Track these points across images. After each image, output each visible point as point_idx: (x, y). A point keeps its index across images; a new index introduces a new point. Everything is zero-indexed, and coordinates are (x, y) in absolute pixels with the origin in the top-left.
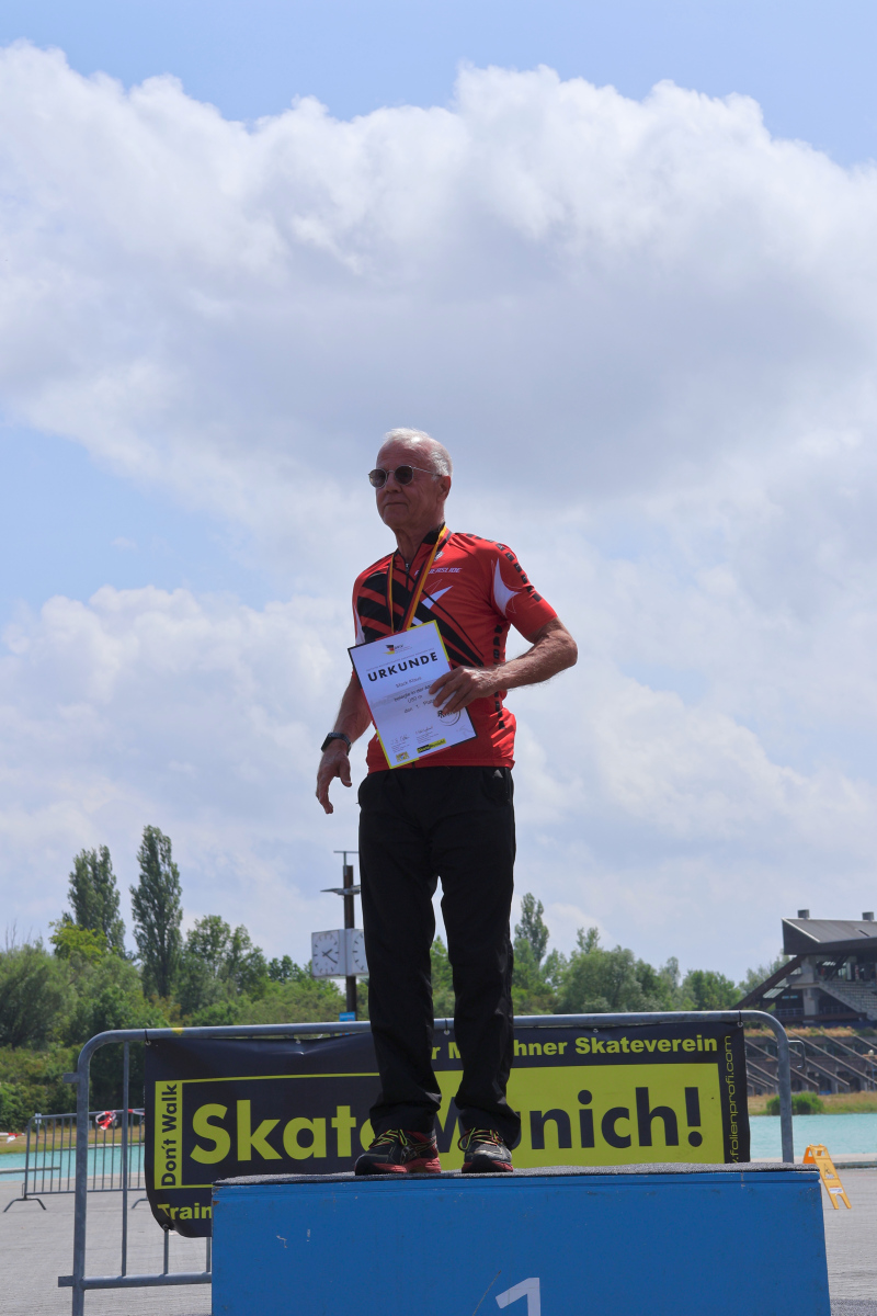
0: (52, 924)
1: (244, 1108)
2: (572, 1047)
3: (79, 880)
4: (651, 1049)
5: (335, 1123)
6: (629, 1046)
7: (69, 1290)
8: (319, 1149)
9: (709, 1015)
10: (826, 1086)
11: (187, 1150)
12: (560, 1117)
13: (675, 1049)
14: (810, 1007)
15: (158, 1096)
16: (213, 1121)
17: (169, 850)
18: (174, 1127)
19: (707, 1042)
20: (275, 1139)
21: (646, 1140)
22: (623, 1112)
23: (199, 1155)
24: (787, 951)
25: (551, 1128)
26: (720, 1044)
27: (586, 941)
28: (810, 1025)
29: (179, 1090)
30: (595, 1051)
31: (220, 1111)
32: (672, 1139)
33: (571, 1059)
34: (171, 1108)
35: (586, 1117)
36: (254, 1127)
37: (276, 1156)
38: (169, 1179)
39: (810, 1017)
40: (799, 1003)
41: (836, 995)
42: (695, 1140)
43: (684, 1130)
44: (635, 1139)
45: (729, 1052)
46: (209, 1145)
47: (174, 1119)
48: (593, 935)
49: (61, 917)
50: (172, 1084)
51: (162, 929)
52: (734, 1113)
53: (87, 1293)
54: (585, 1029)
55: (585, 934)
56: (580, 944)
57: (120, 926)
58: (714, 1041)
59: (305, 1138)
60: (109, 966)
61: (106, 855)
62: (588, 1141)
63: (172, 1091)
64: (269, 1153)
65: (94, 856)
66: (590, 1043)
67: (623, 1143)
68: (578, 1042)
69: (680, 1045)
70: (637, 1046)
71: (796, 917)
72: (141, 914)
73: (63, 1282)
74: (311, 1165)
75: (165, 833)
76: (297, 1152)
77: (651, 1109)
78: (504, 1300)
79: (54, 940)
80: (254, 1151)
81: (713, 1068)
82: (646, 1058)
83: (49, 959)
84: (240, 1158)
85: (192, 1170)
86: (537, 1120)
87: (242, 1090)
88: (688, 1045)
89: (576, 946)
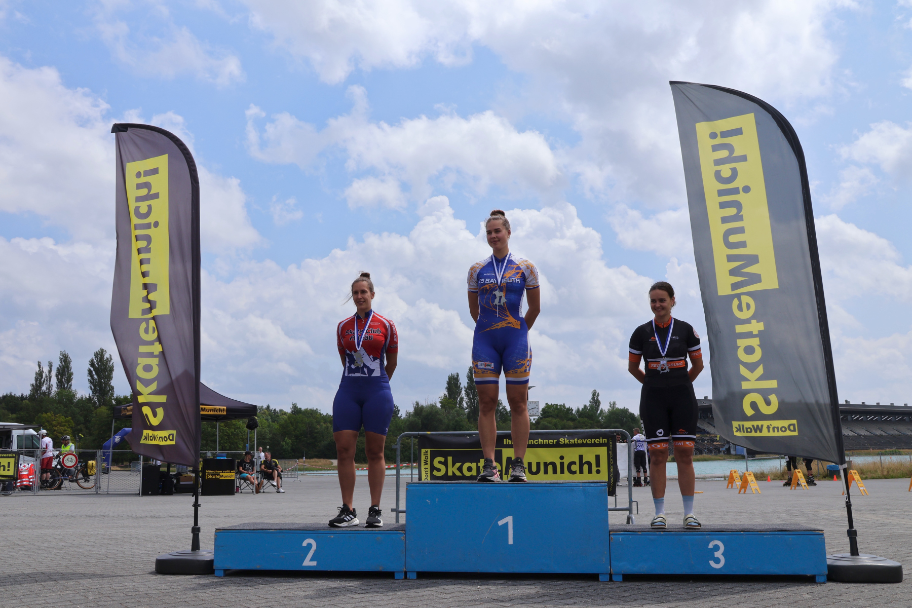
1: (450, 459)
2: (558, 442)
3: (449, 383)
4: (585, 442)
5: (479, 464)
7: (395, 513)
8: (474, 473)
9: (605, 431)
11: (432, 471)
12: (554, 464)
13: (593, 442)
15: (422, 454)
16: (440, 462)
18: (427, 464)
19: (604, 440)
20: (460, 469)
21: (581, 472)
22: (574, 463)
23: (435, 473)
25: (550, 468)
26: (608, 441)
27: (612, 406)
29: (429, 452)
30: (566, 443)
31: (442, 459)
32: (590, 471)
33: (558, 445)
34: (426, 458)
35: (562, 464)
36: (453, 465)
37: (460, 475)
38: (426, 479)
42: (598, 472)
43: (594, 468)
44: (578, 472)
45: (611, 443)
46: (439, 470)
47: (427, 461)
48: (614, 403)
49: (443, 395)
50: (427, 450)
53: (400, 514)
54: (563, 435)
55: (612, 403)
56: (610, 406)
58: (606, 440)
59: (470, 469)
61: (458, 375)
62: (562, 472)
63: (427, 452)
64: (458, 474)
65: (454, 376)
66: (564, 440)
67: (575, 473)
68: (560, 440)
69: (594, 441)
70: (580, 441)
73: (393, 510)
74: (472, 478)
76: (467, 474)
77: (584, 462)
78: (500, 523)
79: (440, 402)
80: (453, 472)
81: (605, 448)
82: (583, 445)
83: (438, 408)
84: (449, 475)
85: (433, 477)
86: (546, 465)
87: (449, 454)
88: (597, 441)
89: (609, 407)
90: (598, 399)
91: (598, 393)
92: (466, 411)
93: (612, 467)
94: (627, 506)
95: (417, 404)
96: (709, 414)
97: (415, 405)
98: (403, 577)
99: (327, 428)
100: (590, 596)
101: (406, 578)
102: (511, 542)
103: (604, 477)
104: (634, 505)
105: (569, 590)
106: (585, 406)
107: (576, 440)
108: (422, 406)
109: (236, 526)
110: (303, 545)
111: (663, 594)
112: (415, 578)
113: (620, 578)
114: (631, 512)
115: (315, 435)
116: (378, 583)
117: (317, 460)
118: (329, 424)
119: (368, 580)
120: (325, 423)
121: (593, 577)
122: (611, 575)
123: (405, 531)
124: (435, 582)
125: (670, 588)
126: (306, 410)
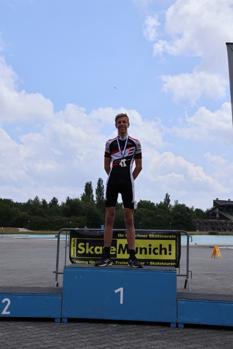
0: (81, 195)
1: (88, 244)
2: (148, 236)
3: (86, 187)
4: (163, 237)
6: (159, 237)
7: (55, 274)
9: (175, 232)
10: (220, 230)
11: (77, 251)
12: (145, 249)
13: (168, 237)
14: (218, 216)
15: (72, 241)
16: (82, 246)
17: (102, 183)
18: (75, 247)
20: (93, 250)
21: (161, 253)
22: (157, 248)
23: (79, 252)
24: (214, 206)
25: (143, 251)
28: (217, 219)
29: (76, 240)
31: (83, 244)
32: (166, 254)
33: (148, 238)
34: (74, 243)
35: (150, 249)
36: (89, 247)
37: (93, 253)
38: (74, 256)
39: (217, 218)
40: (216, 215)
41: (223, 214)
42: (170, 254)
43: (168, 252)
44: (159, 253)
45: (178, 238)
46: (81, 250)
47: (75, 245)
49: (83, 193)
50: (75, 239)
51: (100, 196)
52: (178, 249)
54: (152, 232)
57: (93, 196)
58: (175, 236)
59: (98, 250)
60: (90, 202)
61: (91, 183)
62: (150, 253)
63: (75, 240)
64: (92, 252)
65: (89, 183)
66: (152, 236)
67: (157, 254)
68: (150, 235)
70: (161, 236)
71: (216, 199)
72: (97, 193)
73: (54, 272)
74: (99, 255)
75: (102, 179)
76: (97, 252)
77: (162, 248)
78: (116, 291)
79: (81, 197)
80: (89, 252)
81: (175, 241)
82: (162, 239)
83: (80, 201)
84: (87, 253)
85: (78, 254)
86: (141, 249)
87: (87, 241)
88: (170, 237)
89: (175, 203)
90: (169, 198)
91: (169, 195)
92: (95, 202)
93: (178, 251)
94: (186, 274)
95: (68, 198)
96: (231, 209)
97: (67, 199)
98: (60, 321)
99: (17, 210)
100: (166, 339)
101: (61, 322)
102: (121, 302)
103: (173, 257)
104: (190, 273)
105: (154, 334)
106: (161, 202)
107: (158, 235)
108: (71, 199)
110: (2, 302)
111: (207, 339)
112: (67, 322)
113: (182, 326)
114: (187, 277)
115: (9, 214)
116: (45, 325)
117: (10, 228)
118: (17, 208)
119: (40, 323)
120: (15, 207)
121: (167, 325)
122: (177, 324)
123: (62, 294)
124: (78, 325)
125: (212, 335)
126: (5, 200)
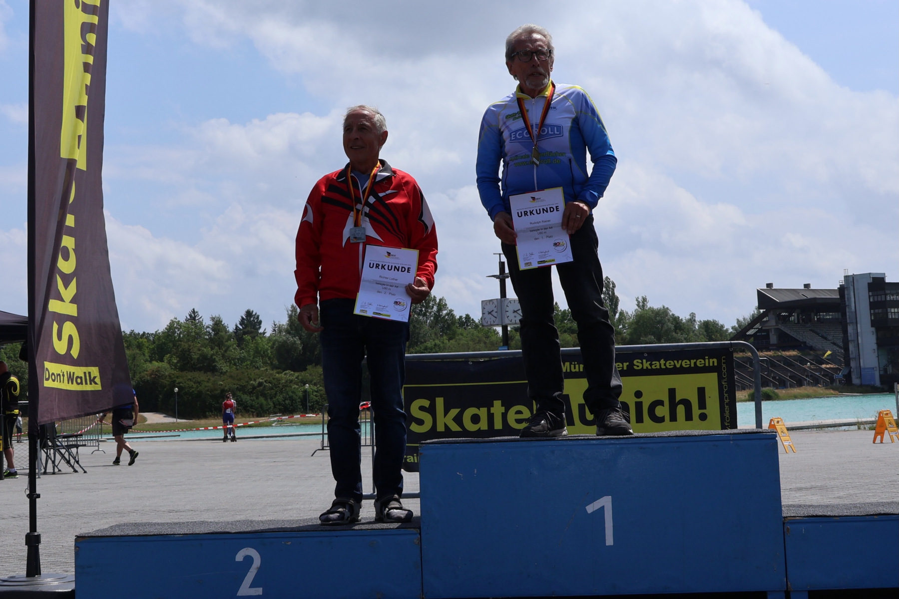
1: (440, 402)
2: (631, 366)
4: (678, 366)
5: (492, 410)
6: (665, 365)
8: (483, 425)
9: (714, 345)
10: (783, 384)
13: (692, 365)
16: (422, 408)
19: (711, 360)
20: (458, 420)
21: (673, 418)
22: (660, 403)
23: (414, 428)
24: (760, 307)
26: (719, 362)
27: (641, 304)
28: (773, 350)
30: (645, 368)
31: (426, 403)
32: (689, 417)
35: (639, 406)
36: (446, 413)
37: (460, 429)
40: (767, 337)
42: (703, 417)
43: (696, 412)
44: (667, 418)
45: (724, 366)
48: (644, 300)
52: (727, 401)
54: (639, 354)
55: (641, 300)
56: (638, 305)
58: (715, 360)
59: (475, 419)
62: (639, 419)
64: (455, 427)
66: (642, 363)
67: (661, 420)
68: (635, 362)
69: (695, 363)
70: (670, 364)
71: (765, 288)
74: (479, 433)
76: (470, 427)
77: (677, 401)
78: (590, 509)
80: (446, 426)
81: (714, 376)
82: (675, 371)
84: (438, 430)
87: (439, 392)
88: (700, 363)
89: (637, 307)
90: (613, 293)
96: (812, 314)
97: (290, 313)
99: (134, 357)
102: (609, 541)
103: (713, 425)
107: (662, 362)
109: (106, 530)
110: (237, 560)
122: (787, 594)
123: (420, 528)
